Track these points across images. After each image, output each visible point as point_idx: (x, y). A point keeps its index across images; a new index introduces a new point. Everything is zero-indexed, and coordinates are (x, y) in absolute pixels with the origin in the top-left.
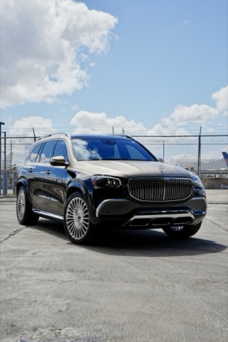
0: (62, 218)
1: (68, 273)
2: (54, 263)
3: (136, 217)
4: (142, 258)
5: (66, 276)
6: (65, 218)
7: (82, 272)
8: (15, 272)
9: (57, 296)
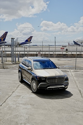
0: (30, 84)
1: (30, 106)
2: (27, 101)
3: (48, 88)
4: (49, 100)
5: (29, 107)
6: (31, 84)
7: (33, 105)
8: (18, 105)
9: (27, 114)
